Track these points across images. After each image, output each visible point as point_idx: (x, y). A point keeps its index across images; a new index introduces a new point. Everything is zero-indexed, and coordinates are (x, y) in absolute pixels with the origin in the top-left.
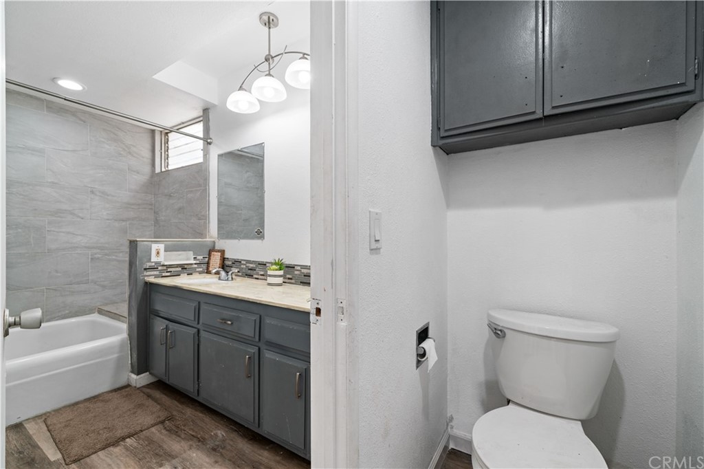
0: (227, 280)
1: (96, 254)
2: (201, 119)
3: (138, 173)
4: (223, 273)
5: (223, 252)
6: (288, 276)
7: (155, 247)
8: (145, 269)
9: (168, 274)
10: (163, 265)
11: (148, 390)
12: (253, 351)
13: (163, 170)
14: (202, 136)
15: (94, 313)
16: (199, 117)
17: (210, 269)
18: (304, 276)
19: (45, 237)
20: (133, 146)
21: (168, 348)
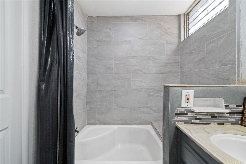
1: (151, 92)
3: (171, 44)
7: (185, 92)
8: (176, 114)
9: (198, 121)
10: (193, 112)
13: (186, 38)
15: (150, 125)
19: (131, 83)
20: (169, 28)
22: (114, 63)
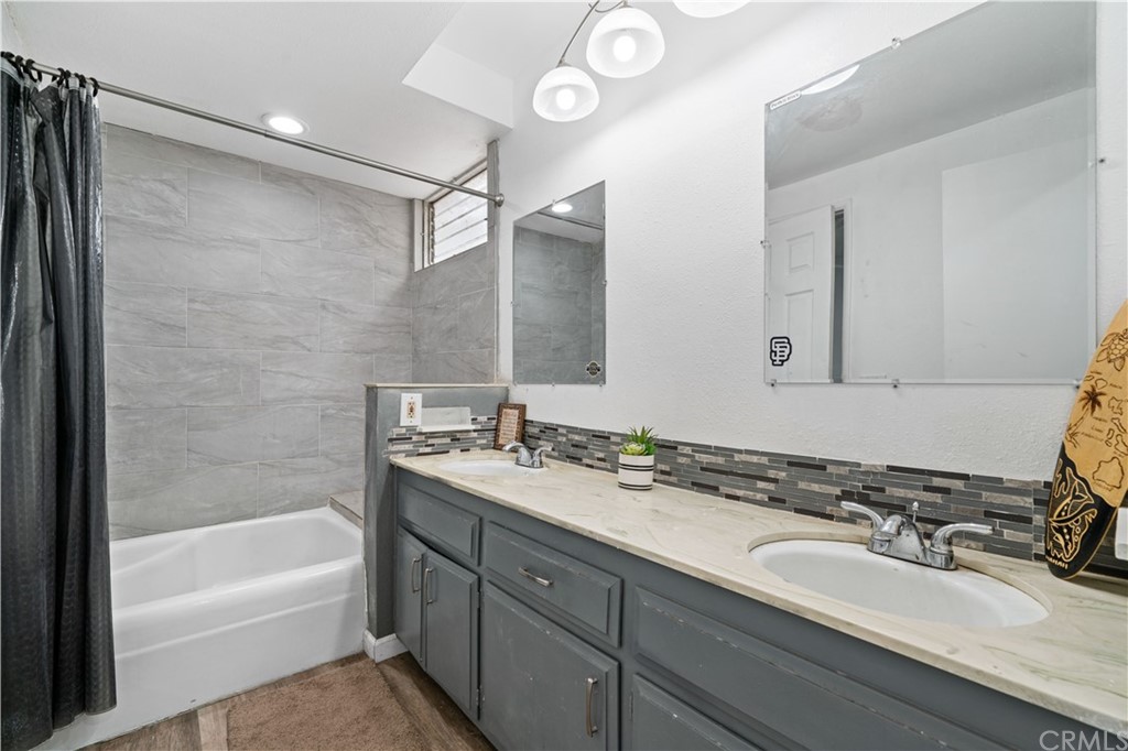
0: (532, 466)
1: (328, 409)
2: (485, 164)
3: (389, 273)
4: (524, 452)
5: (522, 408)
6: (661, 467)
7: (406, 398)
8: (391, 440)
9: (429, 450)
10: (420, 434)
11: (392, 673)
12: (606, 669)
13: (426, 265)
14: (486, 191)
15: (325, 505)
16: (481, 162)
17: (501, 441)
18: (702, 469)
19: (258, 381)
20: (384, 229)
21: (425, 604)
22: (189, 309)
